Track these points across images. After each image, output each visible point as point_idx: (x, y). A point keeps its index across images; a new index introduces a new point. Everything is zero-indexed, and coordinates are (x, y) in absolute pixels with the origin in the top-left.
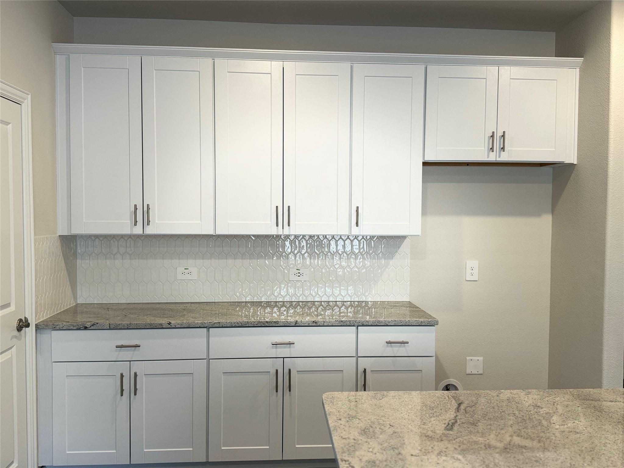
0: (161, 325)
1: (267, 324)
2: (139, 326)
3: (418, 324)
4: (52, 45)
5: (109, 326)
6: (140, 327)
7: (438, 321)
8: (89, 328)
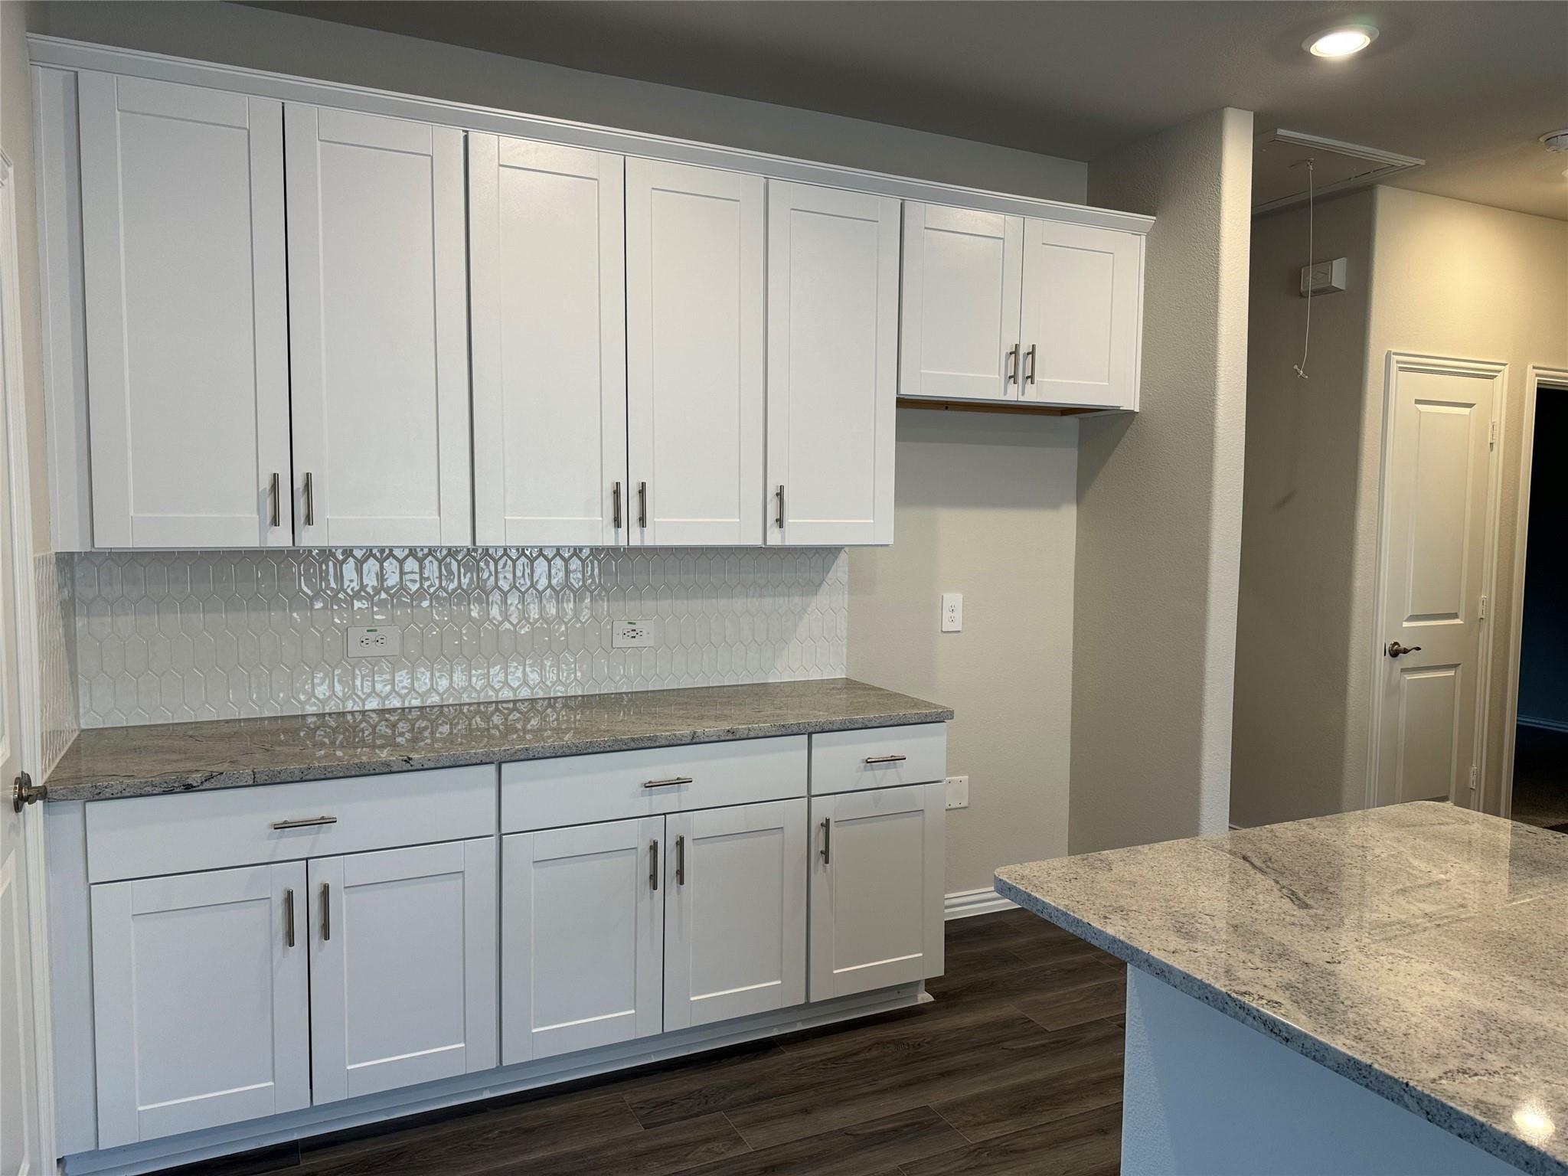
0: (387, 764)
1: (633, 745)
2: (332, 772)
3: (920, 721)
4: (27, 37)
5: (253, 777)
6: (335, 773)
7: (953, 712)
8: (198, 786)
